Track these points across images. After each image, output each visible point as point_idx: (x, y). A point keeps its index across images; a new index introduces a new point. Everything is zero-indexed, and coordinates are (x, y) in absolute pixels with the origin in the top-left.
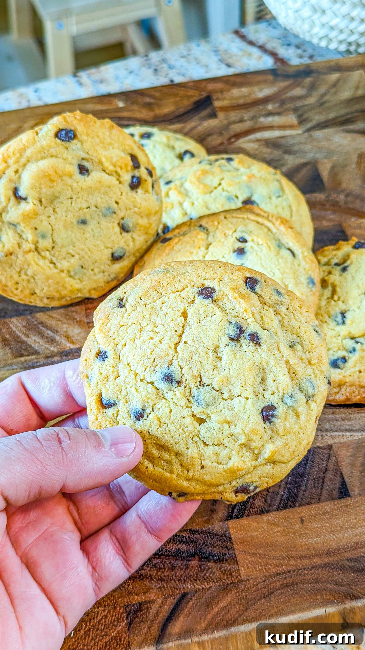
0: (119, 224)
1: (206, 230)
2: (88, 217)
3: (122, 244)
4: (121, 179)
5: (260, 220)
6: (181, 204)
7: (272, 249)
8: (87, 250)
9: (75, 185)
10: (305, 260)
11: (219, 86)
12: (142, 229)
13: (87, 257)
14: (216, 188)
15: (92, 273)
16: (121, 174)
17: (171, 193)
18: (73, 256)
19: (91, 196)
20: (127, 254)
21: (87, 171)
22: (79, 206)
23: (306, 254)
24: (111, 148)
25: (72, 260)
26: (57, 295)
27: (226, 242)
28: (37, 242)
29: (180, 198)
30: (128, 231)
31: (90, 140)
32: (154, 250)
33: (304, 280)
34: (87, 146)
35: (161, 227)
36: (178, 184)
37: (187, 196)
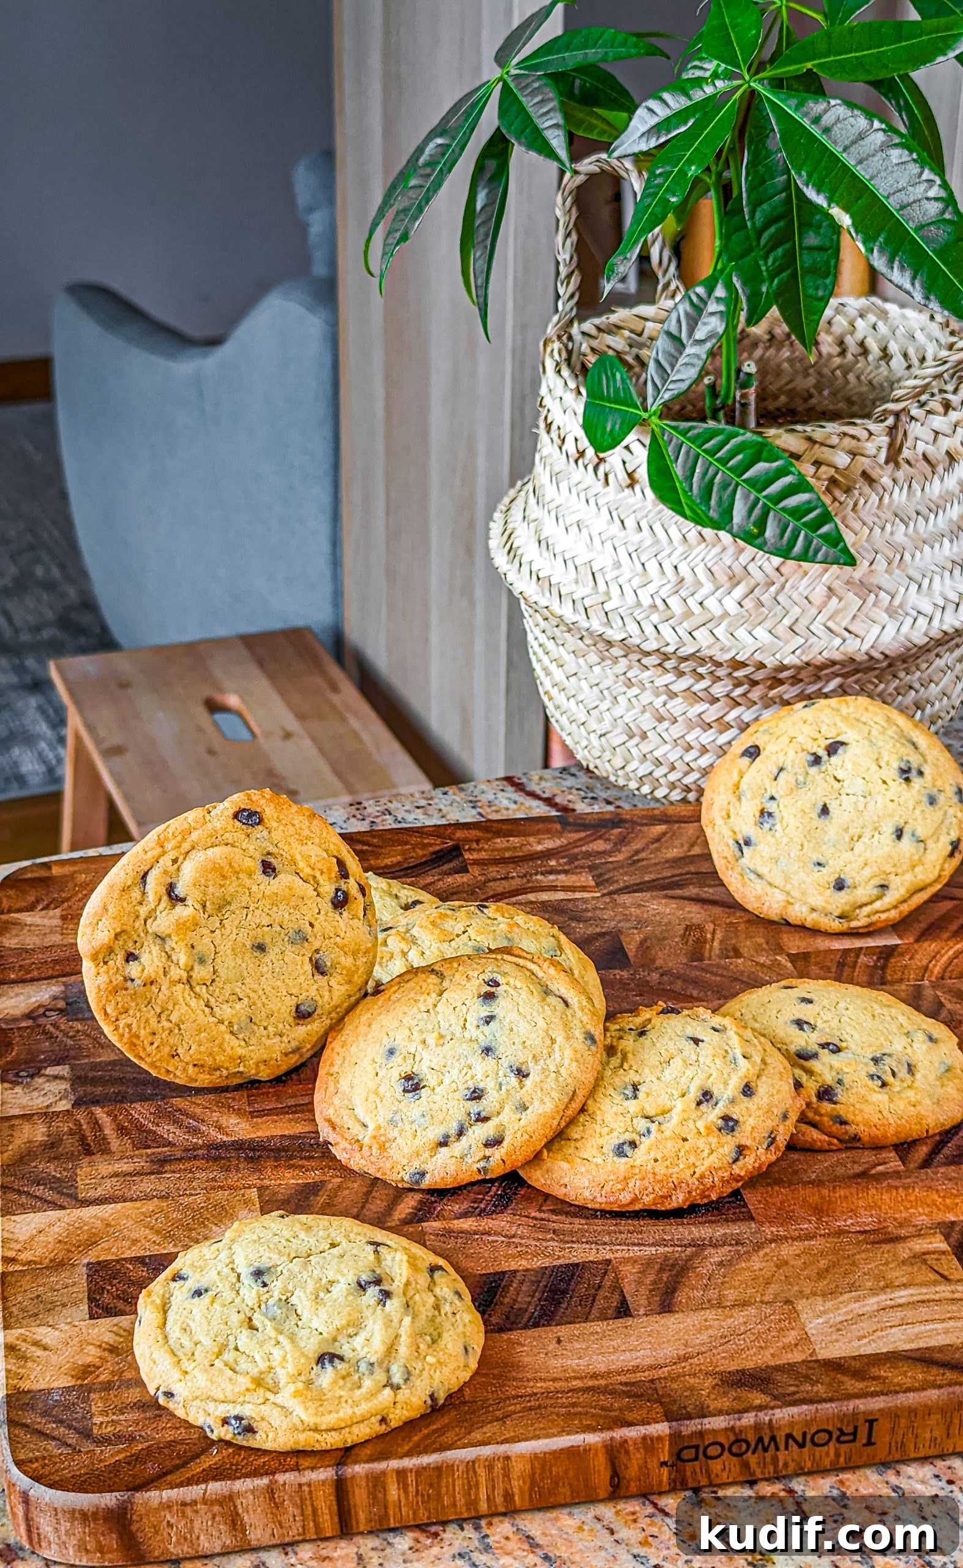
0: (311, 959)
1: (441, 976)
2: (268, 941)
3: (313, 993)
4: (320, 890)
5: (520, 961)
6: (404, 954)
7: (535, 993)
8: (261, 992)
9: (254, 888)
10: (583, 1010)
11: (474, 833)
12: (344, 972)
13: (259, 1005)
14: (458, 936)
15: (265, 1033)
16: (322, 882)
17: (390, 941)
18: (240, 999)
19: (275, 909)
20: (319, 1011)
21: (274, 870)
22: (258, 922)
23: (585, 1003)
24: (310, 843)
25: (238, 1006)
26: (209, 1061)
27: (468, 986)
28: (192, 969)
29: (404, 946)
30: (322, 973)
31: (281, 827)
32: (360, 1008)
33: (578, 1033)
34: (276, 836)
35: (371, 983)
36: (402, 930)
37: (414, 943)
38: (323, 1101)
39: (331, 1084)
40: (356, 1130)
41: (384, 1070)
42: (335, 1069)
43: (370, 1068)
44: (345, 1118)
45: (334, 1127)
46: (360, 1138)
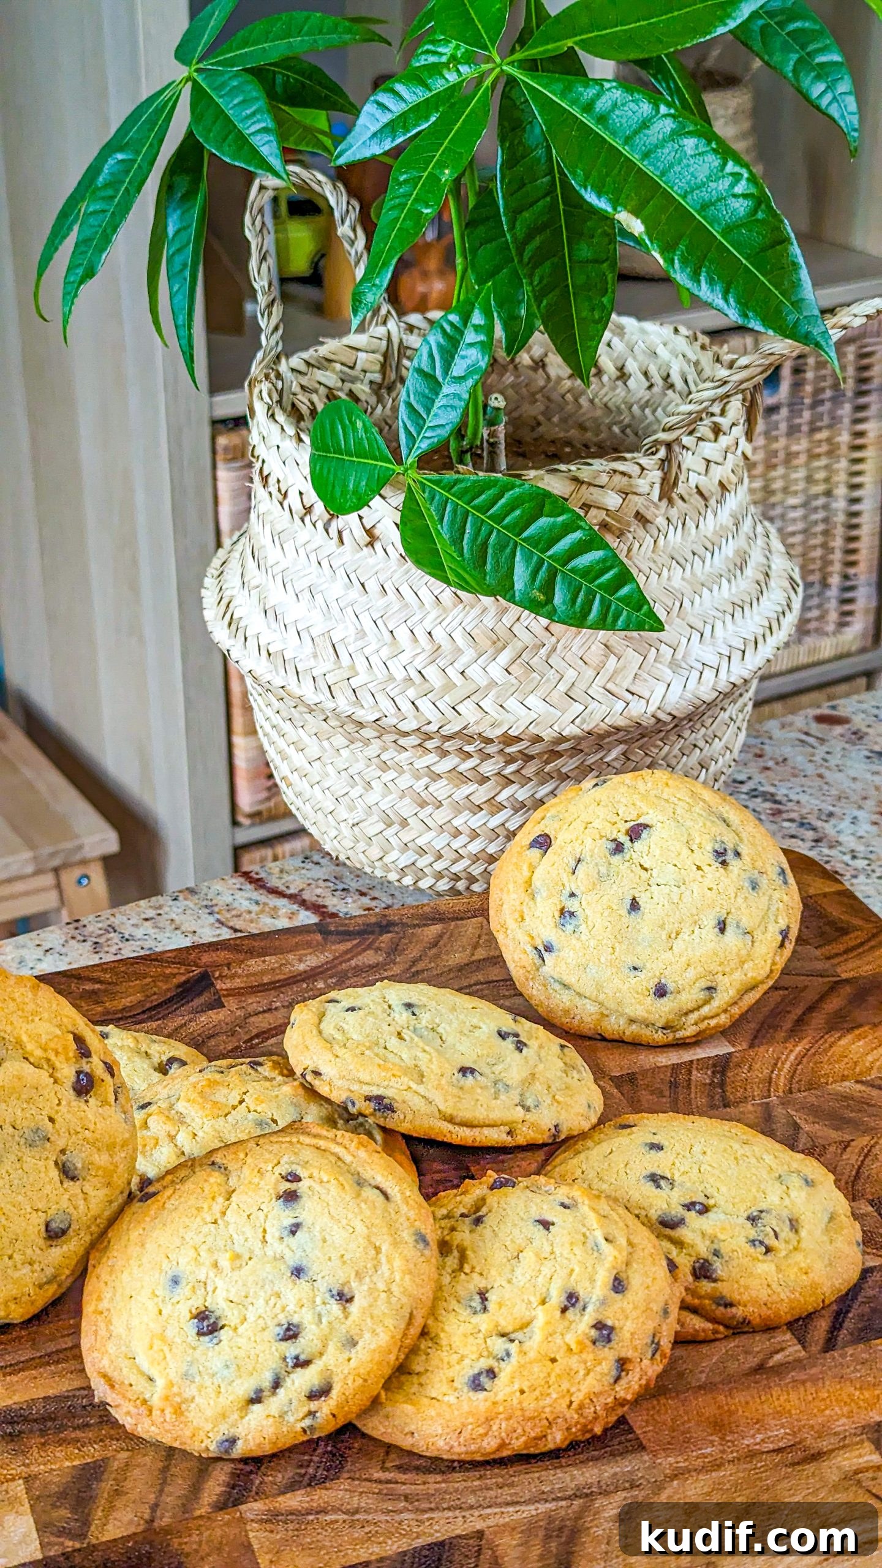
0: (56, 1163)
1: (224, 1170)
3: (64, 1204)
4: (58, 1075)
5: (322, 1143)
6: (172, 1138)
7: (347, 1187)
10: (407, 1204)
11: (223, 956)
12: (100, 1174)
14: (234, 1108)
15: (10, 1263)
16: (58, 1065)
17: (151, 1122)
20: (75, 1226)
23: (408, 1194)
24: (37, 1020)
27: (262, 1183)
29: (170, 1128)
30: (73, 1179)
32: (126, 1217)
33: (407, 1236)
35: (135, 1180)
36: (164, 1105)
37: (183, 1123)
38: (93, 1348)
39: (102, 1325)
40: (141, 1387)
41: (169, 1306)
42: (105, 1304)
43: (150, 1304)
44: (125, 1371)
45: (111, 1383)
46: (147, 1396)
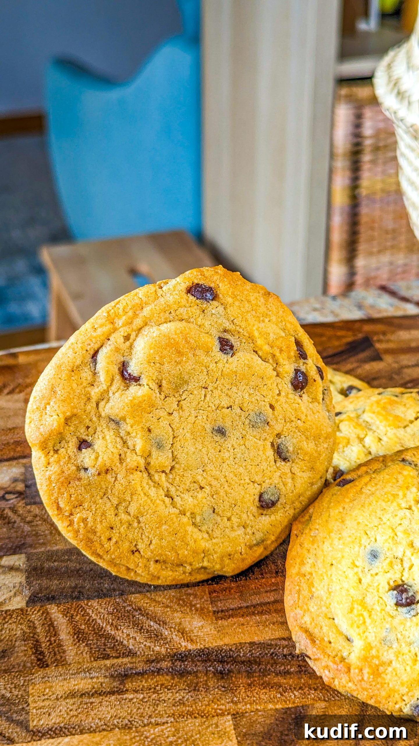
0: (272, 445)
1: (414, 466)
2: (228, 424)
3: (276, 480)
4: (280, 369)
6: (361, 440)
8: (223, 480)
9: (212, 366)
11: (379, 327)
12: (307, 458)
13: (222, 493)
15: (228, 524)
16: (281, 361)
17: (343, 426)
18: (202, 488)
19: (234, 389)
20: (282, 500)
21: (232, 347)
22: (217, 402)
24: (267, 320)
25: (200, 495)
26: (171, 556)
28: (150, 455)
29: (359, 431)
30: (285, 459)
31: (237, 303)
32: (326, 497)
34: (233, 311)
35: (331, 470)
36: (353, 415)
37: (370, 429)
38: (296, 605)
39: (305, 586)
40: (339, 644)
41: (369, 576)
42: (307, 568)
43: (350, 573)
44: (325, 629)
45: (312, 638)
46: (345, 654)
